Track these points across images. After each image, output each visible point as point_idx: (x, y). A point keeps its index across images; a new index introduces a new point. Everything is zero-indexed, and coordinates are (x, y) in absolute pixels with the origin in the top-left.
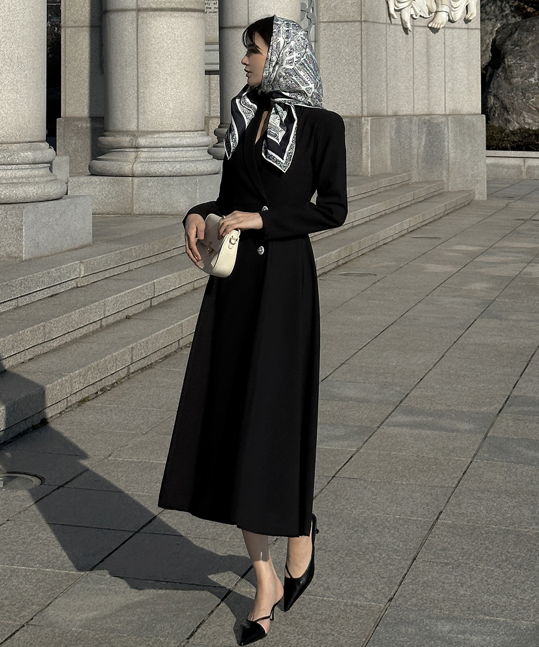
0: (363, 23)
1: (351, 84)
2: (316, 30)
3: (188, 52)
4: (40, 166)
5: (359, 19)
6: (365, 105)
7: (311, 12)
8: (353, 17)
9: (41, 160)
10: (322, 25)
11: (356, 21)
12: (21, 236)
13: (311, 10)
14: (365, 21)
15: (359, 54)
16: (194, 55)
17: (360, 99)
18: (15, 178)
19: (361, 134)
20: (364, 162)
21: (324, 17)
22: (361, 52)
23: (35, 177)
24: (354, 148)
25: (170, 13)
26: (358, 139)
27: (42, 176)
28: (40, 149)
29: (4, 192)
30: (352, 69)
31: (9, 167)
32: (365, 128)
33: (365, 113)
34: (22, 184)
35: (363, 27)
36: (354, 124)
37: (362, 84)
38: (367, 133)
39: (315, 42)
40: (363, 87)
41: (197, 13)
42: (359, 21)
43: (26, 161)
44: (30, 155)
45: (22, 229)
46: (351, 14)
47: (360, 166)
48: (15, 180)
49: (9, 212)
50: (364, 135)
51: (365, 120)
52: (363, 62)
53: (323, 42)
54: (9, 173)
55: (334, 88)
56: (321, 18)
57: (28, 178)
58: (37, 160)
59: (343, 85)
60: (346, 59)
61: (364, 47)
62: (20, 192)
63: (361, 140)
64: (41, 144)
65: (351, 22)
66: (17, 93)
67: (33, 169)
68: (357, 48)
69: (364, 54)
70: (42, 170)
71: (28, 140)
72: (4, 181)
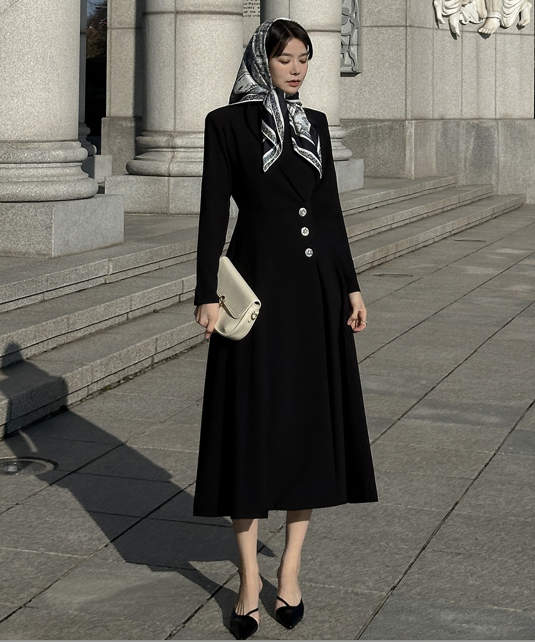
0: (408, 28)
1: (394, 87)
2: (359, 34)
3: (225, 53)
4: (71, 164)
5: (404, 24)
6: (409, 108)
7: (354, 17)
8: (397, 22)
9: (72, 159)
10: (365, 30)
11: (401, 26)
12: (50, 234)
13: (354, 14)
14: (410, 26)
15: (403, 57)
16: (231, 56)
17: (404, 102)
18: (46, 176)
19: (404, 138)
20: (407, 165)
21: (367, 21)
22: (406, 56)
23: (66, 175)
24: (397, 151)
25: (208, 16)
26: (401, 142)
27: (74, 175)
28: (71, 148)
29: (35, 190)
30: (397, 73)
31: (40, 165)
32: (408, 131)
33: (409, 117)
34: (53, 182)
35: (408, 32)
36: (397, 127)
37: (406, 88)
38: (411, 136)
39: (358, 45)
40: (407, 91)
41: (235, 16)
42: (403, 26)
43: (57, 160)
44: (61, 154)
45: (51, 227)
46: (396, 19)
47: (403, 169)
48: (45, 179)
49: (39, 210)
50: (407, 138)
51: (409, 123)
52: (408, 65)
53: (365, 47)
54: (40, 171)
55: (377, 91)
56: (364, 22)
57: (58, 176)
58: (69, 159)
59: (386, 89)
60: (389, 62)
61: (409, 51)
62: (50, 191)
63: (404, 142)
64: (73, 143)
65: (396, 26)
66: (49, 92)
67: (64, 167)
68: (402, 52)
69: (409, 57)
70: (74, 169)
71: (60, 138)
72: (35, 179)
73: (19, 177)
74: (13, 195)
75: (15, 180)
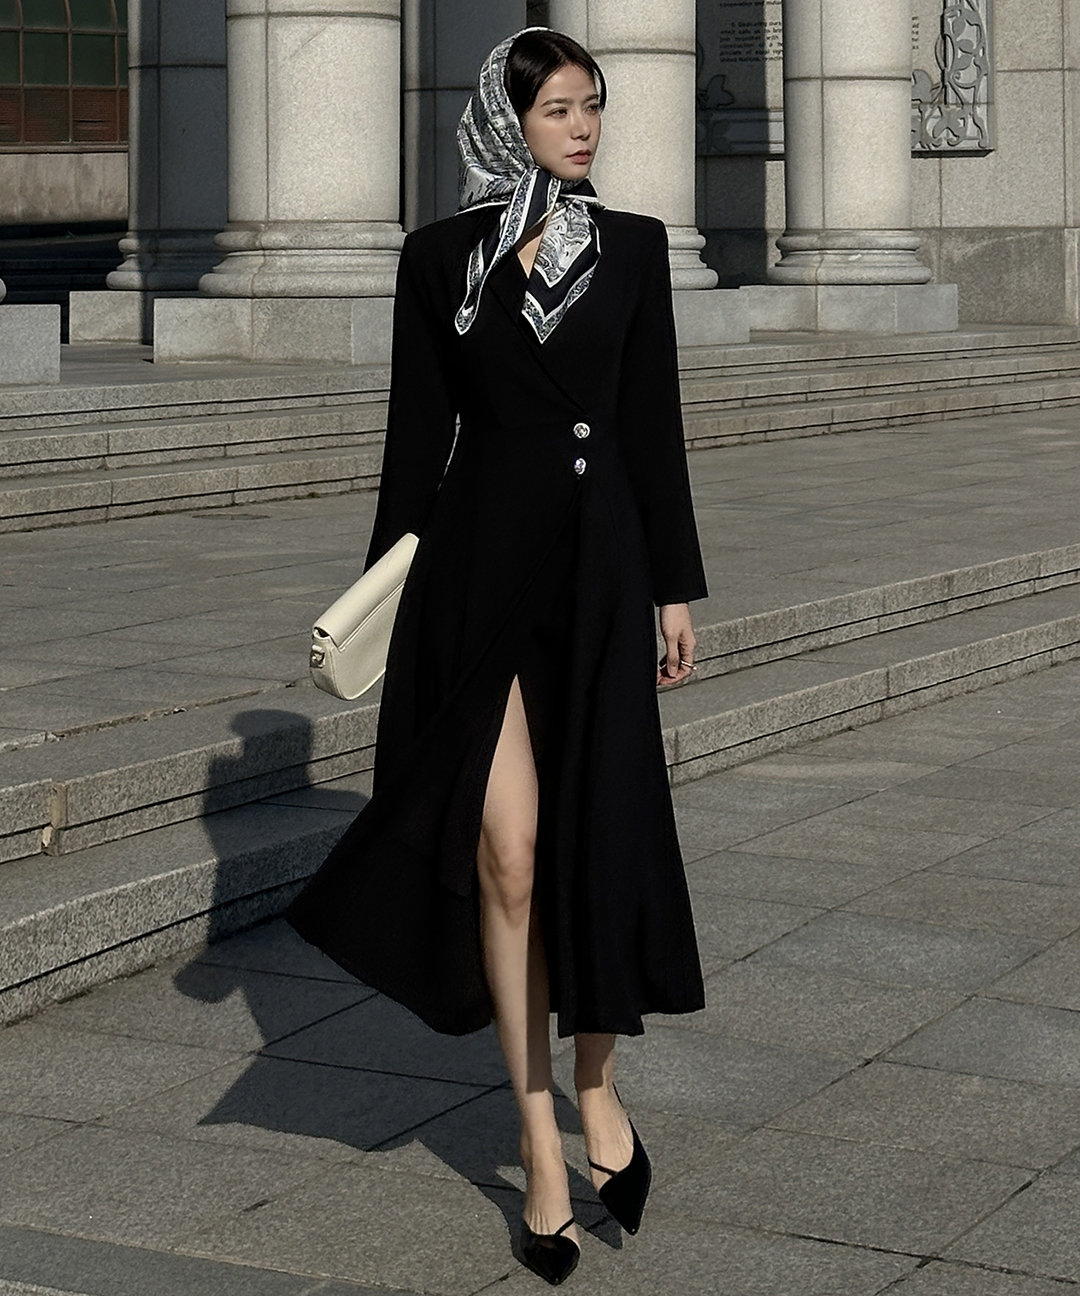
0: (1067, 73)
1: (1047, 173)
2: (991, 87)
4: (383, 252)
5: (1060, 66)
6: (1070, 208)
7: (981, 54)
8: (1050, 62)
9: (384, 244)
10: (1000, 78)
11: (1055, 70)
12: (349, 336)
13: (981, 51)
14: (1070, 69)
15: (1059, 123)
17: (1062, 197)
18: (350, 265)
19: (1063, 255)
20: (1068, 302)
21: (1003, 62)
22: (1064, 120)
23: (376, 265)
24: (1053, 279)
26: (1058, 265)
27: (386, 266)
28: (385, 230)
29: (333, 282)
30: (1049, 148)
31: (342, 252)
32: (1069, 246)
33: (1070, 222)
34: (358, 273)
35: (1066, 79)
36: (1052, 239)
37: (1065, 173)
38: (1072, 254)
39: (988, 103)
40: (1067, 178)
42: (1059, 70)
43: (364, 245)
44: (369, 238)
45: (350, 328)
46: (1048, 58)
47: (1062, 309)
48: (348, 269)
49: (335, 306)
50: (1067, 258)
51: (1069, 232)
52: (1067, 136)
53: (1001, 104)
54: (342, 259)
55: (1020, 181)
56: (998, 64)
57: (366, 266)
58: (379, 245)
59: (1035, 176)
60: (1039, 131)
61: (1069, 113)
62: (354, 284)
63: (1063, 264)
64: (388, 224)
65: (1048, 70)
66: (353, 158)
67: (375, 256)
68: (1057, 114)
69: (1069, 123)
70: (388, 258)
71: (369, 218)
72: (335, 269)
73: (314, 266)
74: (306, 287)
75: (309, 269)
